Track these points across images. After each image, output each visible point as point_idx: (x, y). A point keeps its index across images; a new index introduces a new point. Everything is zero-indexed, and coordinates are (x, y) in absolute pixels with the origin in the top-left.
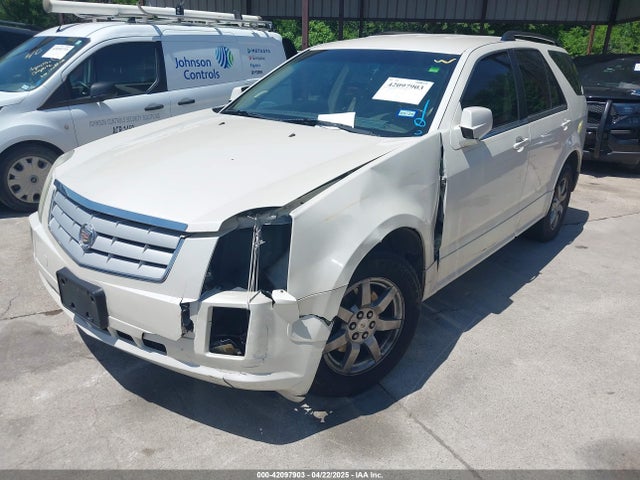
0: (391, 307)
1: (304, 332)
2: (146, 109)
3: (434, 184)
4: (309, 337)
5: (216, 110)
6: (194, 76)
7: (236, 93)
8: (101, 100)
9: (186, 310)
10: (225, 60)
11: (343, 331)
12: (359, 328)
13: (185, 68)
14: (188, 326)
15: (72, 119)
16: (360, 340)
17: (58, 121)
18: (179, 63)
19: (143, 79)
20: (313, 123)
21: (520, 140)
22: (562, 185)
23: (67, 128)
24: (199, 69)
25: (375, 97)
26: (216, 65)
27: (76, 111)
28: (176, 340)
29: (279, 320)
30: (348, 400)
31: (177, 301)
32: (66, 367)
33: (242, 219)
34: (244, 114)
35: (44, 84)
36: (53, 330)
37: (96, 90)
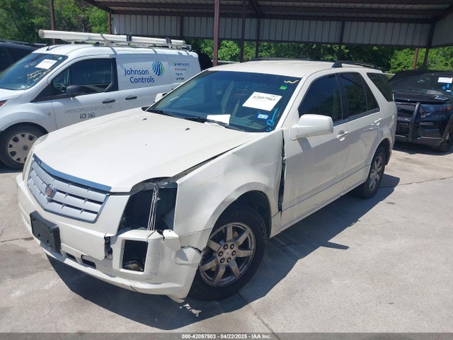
0: (246, 241)
1: (184, 257)
2: (104, 103)
3: (278, 163)
4: (187, 260)
5: (144, 109)
6: (137, 81)
7: (159, 97)
8: (74, 96)
9: (108, 241)
10: (158, 70)
11: (214, 257)
12: (225, 255)
13: (131, 76)
14: (109, 251)
15: (53, 109)
16: (225, 263)
17: (43, 110)
18: (127, 73)
19: (103, 82)
20: (203, 121)
21: (342, 132)
22: (377, 161)
23: (49, 114)
24: (140, 76)
25: (244, 105)
26: (152, 73)
27: (56, 104)
28: (101, 260)
29: (167, 249)
30: (217, 303)
31: (102, 235)
32: (34, 275)
33: (146, 184)
34: (161, 112)
35: (36, 85)
36: (28, 250)
37: (70, 90)
